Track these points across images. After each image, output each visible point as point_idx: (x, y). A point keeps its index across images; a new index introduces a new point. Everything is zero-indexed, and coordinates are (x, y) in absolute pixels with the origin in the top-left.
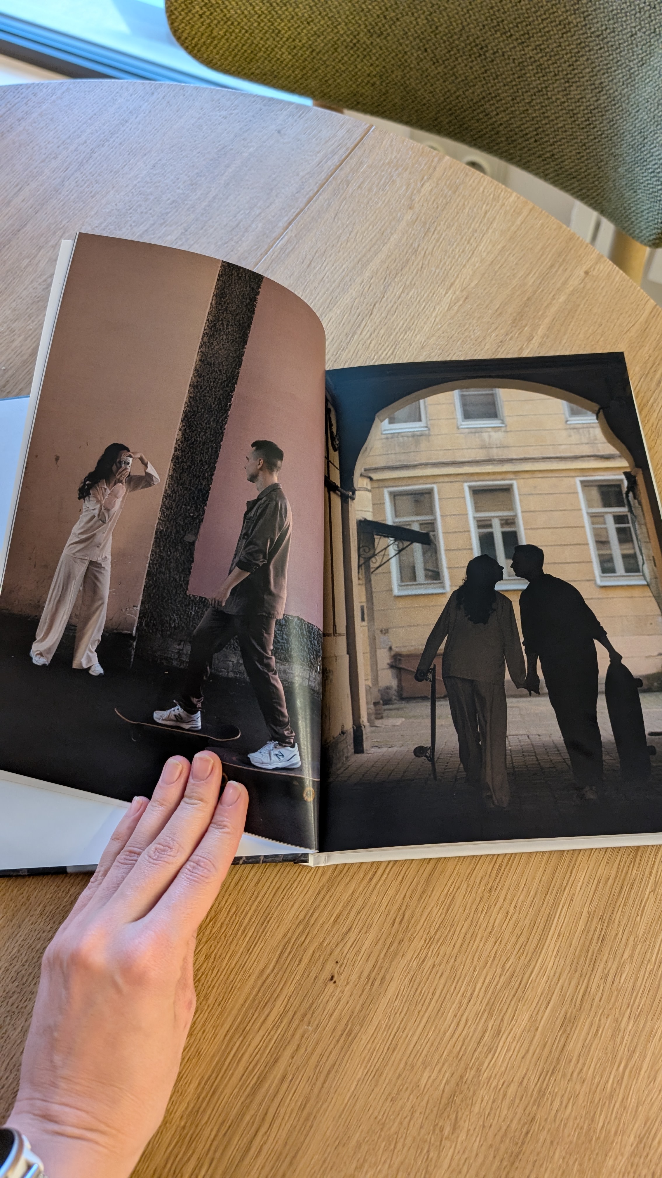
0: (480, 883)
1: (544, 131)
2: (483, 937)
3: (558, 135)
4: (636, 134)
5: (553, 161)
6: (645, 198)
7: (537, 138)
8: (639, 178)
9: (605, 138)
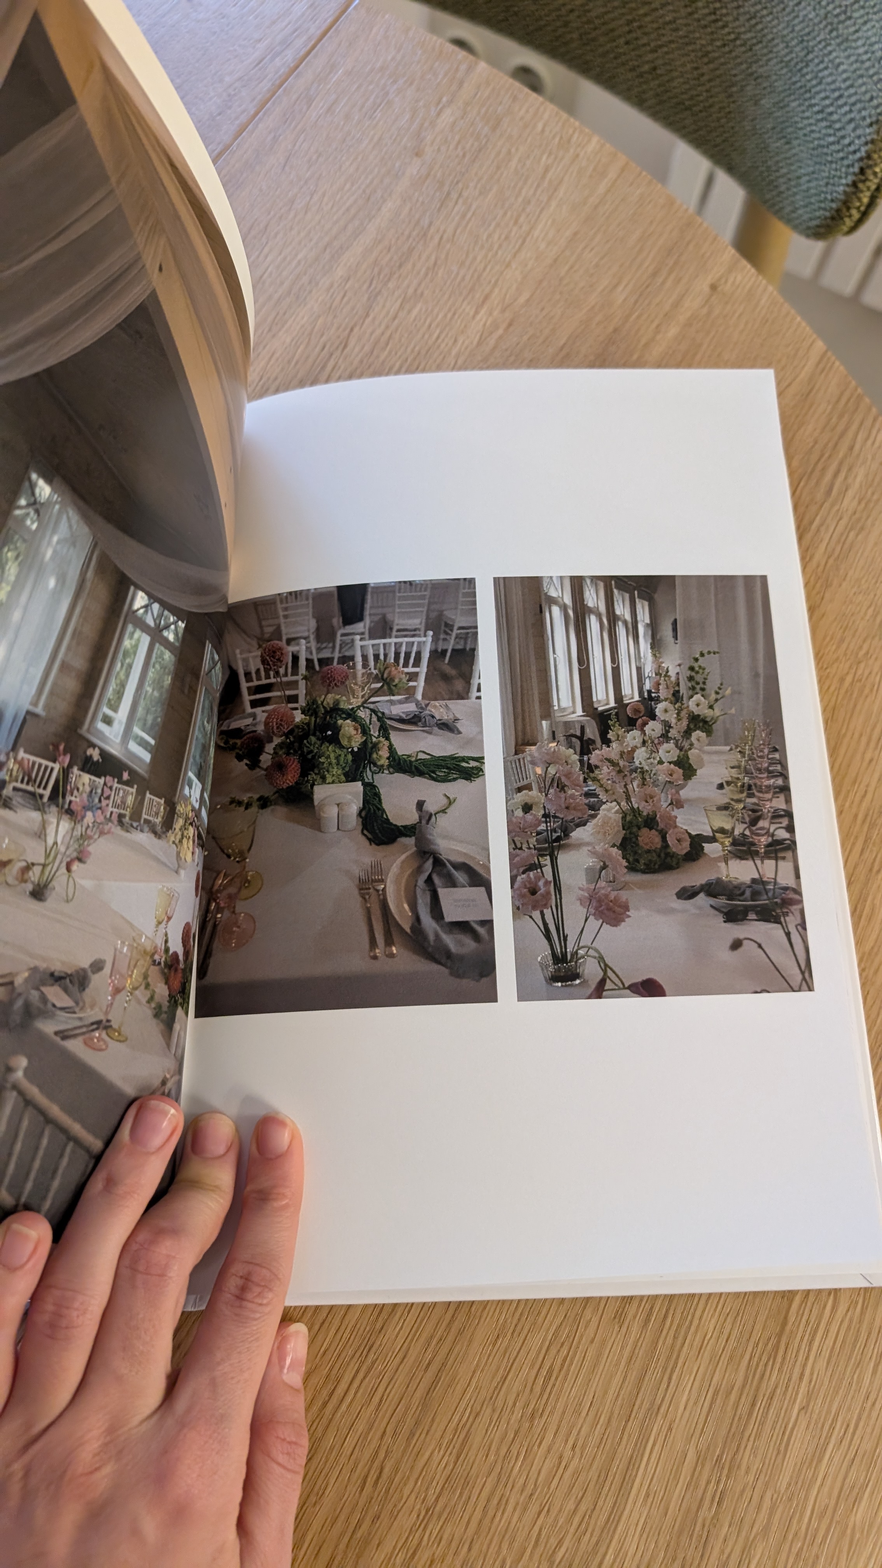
0: (515, 1404)
1: (640, 27)
2: (517, 1504)
3: (663, 35)
4: (794, 43)
5: (653, 79)
6: (804, 155)
7: (629, 37)
8: (797, 119)
9: (741, 45)
